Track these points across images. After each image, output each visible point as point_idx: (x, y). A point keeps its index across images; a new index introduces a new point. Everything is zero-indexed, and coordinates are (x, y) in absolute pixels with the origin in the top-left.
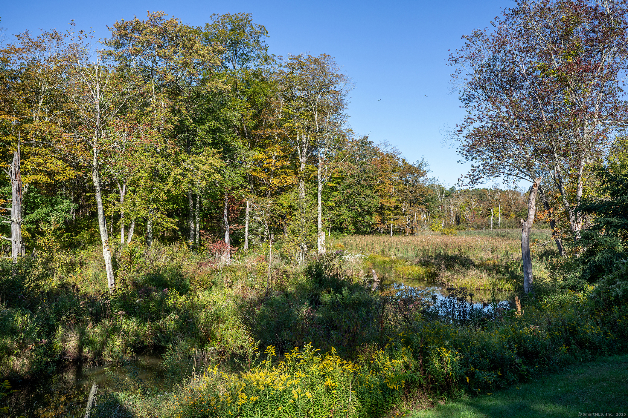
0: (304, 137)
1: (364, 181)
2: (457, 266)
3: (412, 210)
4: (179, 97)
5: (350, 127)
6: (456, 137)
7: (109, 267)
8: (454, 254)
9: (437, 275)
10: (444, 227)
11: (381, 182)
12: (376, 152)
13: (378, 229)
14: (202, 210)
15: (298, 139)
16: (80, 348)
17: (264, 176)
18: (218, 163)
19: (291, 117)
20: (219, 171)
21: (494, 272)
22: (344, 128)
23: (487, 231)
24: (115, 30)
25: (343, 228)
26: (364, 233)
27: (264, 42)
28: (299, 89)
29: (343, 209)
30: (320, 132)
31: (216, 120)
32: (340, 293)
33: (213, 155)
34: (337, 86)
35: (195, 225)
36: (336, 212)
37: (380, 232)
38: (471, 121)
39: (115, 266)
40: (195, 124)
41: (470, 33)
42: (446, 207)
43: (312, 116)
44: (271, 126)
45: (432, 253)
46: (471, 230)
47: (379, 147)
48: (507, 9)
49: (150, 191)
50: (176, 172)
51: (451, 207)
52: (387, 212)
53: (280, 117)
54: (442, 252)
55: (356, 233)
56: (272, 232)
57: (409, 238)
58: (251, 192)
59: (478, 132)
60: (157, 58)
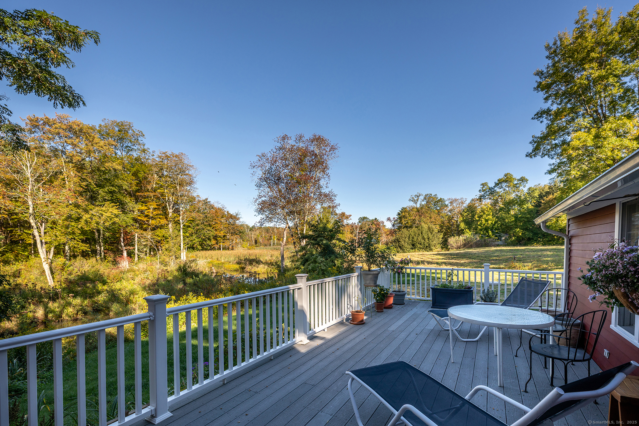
0: (171, 198)
1: (206, 222)
2: (254, 263)
3: (232, 237)
4: (85, 171)
5: (198, 194)
6: (254, 204)
7: (48, 273)
8: (253, 258)
9: (245, 268)
10: (249, 246)
11: (216, 223)
12: (212, 207)
13: (214, 247)
14: (104, 239)
15: (167, 199)
16: (46, 315)
17: (145, 219)
18: (116, 212)
19: (161, 186)
20: (117, 216)
21: (271, 265)
22: (195, 195)
23: (270, 247)
24: (28, 122)
25: (194, 247)
26: (206, 250)
27: (142, 141)
28: (166, 171)
29: (194, 237)
30: (180, 196)
31: (113, 186)
32: (198, 277)
33: (112, 207)
34: (190, 171)
35: (100, 247)
36: (190, 239)
37: (215, 249)
38: (260, 197)
39: (52, 273)
40: (97, 187)
41: (260, 155)
42: (250, 235)
43: (175, 187)
44: (148, 191)
45: (243, 258)
46: (262, 247)
47: (214, 204)
48: (277, 146)
49: (67, 227)
50: (86, 217)
51: (253, 236)
52: (219, 239)
53: (154, 186)
54: (248, 258)
55: (201, 250)
56: (152, 251)
57: (231, 252)
58: (137, 228)
59: (264, 202)
60: (65, 144)
